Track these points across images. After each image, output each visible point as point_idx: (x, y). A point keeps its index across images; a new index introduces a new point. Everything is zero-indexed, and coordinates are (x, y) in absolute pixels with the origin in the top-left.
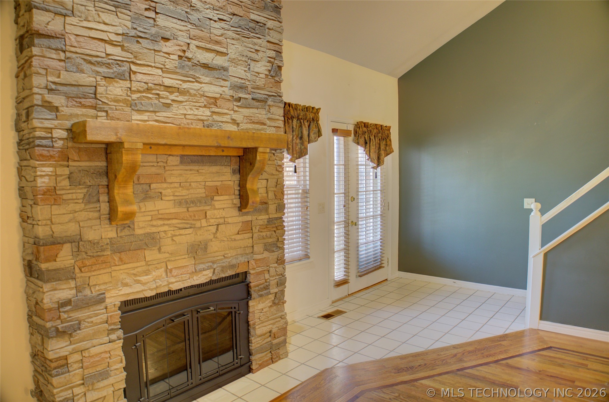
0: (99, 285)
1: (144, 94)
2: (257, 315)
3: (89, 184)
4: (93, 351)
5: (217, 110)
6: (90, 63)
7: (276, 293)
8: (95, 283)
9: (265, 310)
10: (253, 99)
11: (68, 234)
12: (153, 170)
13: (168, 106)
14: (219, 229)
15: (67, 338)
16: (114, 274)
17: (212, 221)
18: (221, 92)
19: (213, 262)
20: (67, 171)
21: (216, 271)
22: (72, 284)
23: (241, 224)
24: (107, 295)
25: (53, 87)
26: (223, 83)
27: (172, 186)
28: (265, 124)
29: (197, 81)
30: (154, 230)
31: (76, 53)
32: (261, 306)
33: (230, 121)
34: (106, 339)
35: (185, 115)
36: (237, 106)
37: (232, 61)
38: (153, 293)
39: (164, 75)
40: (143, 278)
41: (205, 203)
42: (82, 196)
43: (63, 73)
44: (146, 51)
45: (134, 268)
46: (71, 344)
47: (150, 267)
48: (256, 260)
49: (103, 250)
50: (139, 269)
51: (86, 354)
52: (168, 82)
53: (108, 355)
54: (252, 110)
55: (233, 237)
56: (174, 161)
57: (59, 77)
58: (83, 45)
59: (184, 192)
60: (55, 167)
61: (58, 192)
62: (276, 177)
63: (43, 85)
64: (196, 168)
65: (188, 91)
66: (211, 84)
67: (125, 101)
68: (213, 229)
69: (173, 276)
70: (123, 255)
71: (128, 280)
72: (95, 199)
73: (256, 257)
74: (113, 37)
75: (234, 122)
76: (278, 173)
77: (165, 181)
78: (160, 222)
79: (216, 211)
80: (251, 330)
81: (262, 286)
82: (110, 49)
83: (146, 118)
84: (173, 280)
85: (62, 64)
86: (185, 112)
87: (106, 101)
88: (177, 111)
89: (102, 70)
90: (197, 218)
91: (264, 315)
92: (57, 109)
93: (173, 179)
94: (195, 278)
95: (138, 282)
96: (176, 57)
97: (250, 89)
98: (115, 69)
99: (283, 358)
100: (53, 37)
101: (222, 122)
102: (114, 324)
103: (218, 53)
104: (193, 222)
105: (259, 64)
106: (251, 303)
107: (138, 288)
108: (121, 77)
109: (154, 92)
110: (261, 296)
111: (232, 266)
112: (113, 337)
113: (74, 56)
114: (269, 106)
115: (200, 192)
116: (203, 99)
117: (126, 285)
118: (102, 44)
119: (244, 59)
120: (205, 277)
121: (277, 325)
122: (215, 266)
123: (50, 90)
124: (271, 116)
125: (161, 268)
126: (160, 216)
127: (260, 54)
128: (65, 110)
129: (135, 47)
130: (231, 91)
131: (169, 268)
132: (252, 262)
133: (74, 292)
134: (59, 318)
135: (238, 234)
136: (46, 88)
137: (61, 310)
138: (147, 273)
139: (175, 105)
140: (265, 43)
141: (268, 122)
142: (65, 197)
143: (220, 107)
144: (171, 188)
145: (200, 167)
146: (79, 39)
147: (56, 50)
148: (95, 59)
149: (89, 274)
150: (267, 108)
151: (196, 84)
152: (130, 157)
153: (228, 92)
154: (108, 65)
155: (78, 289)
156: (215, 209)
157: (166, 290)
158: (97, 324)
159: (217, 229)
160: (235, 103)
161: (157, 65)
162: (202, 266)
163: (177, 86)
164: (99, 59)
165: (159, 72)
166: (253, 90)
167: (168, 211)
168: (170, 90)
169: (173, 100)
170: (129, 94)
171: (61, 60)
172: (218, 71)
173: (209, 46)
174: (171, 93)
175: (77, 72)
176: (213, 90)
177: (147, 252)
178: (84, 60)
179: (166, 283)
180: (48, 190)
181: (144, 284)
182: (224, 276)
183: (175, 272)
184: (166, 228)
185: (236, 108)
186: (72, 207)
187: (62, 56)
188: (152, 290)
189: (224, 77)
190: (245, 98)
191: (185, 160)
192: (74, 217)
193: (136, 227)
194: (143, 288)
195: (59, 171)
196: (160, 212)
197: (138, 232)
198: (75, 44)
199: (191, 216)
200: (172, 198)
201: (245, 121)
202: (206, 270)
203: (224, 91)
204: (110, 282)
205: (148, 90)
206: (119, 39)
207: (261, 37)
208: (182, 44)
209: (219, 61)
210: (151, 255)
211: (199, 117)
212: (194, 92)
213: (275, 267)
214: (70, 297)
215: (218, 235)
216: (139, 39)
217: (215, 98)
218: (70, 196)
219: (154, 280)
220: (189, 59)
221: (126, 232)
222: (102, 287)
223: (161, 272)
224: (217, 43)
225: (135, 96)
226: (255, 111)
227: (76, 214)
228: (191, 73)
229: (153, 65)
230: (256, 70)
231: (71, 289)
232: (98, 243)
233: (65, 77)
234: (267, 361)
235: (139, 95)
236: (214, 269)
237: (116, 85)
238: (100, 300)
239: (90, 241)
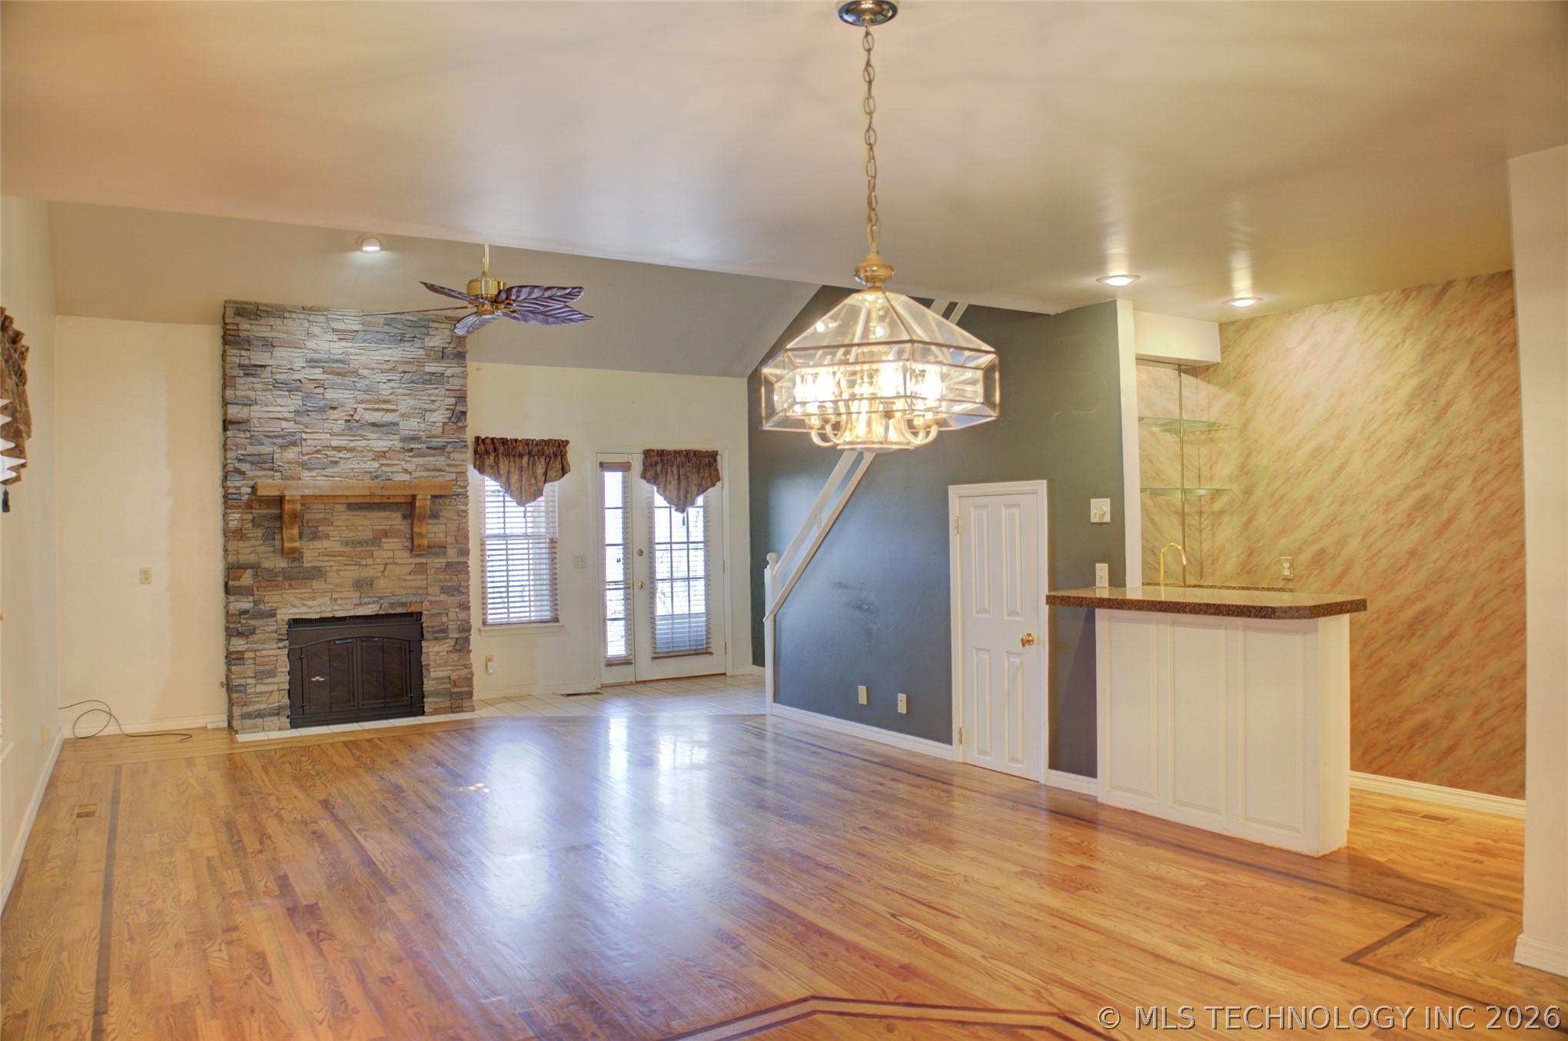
0: (272, 603)
1: (314, 456)
2: (432, 658)
3: (267, 526)
4: (264, 653)
5: (385, 462)
6: (269, 437)
7: (457, 639)
8: (268, 601)
9: (441, 654)
10: (427, 448)
11: (250, 562)
12: (321, 516)
13: (336, 463)
14: (387, 569)
15: (244, 638)
16: (284, 596)
17: (379, 560)
18: (390, 446)
19: (380, 598)
20: (250, 517)
21: (383, 607)
22: (251, 599)
23: (413, 565)
24: (278, 612)
25: (242, 457)
26: (392, 437)
27: (340, 528)
28: (443, 471)
29: (364, 439)
30: (320, 564)
31: (258, 431)
32: (437, 649)
33: (401, 470)
34: (275, 646)
35: (353, 469)
36: (409, 456)
37: (402, 415)
38: (318, 616)
39: (332, 438)
40: (310, 603)
41: (373, 544)
42: (261, 535)
43: (249, 447)
44: (315, 421)
45: (301, 593)
46: (247, 643)
47: (316, 595)
48: (431, 602)
49: (277, 577)
50: (306, 595)
51: (258, 654)
52: (335, 443)
53: (275, 658)
54: (426, 459)
55: (403, 577)
56: (343, 508)
57: (245, 450)
58: (263, 424)
59: (351, 534)
60: (242, 513)
61: (244, 532)
62: (457, 522)
63: (235, 457)
64: (363, 513)
65: (355, 449)
66: (380, 439)
67: (297, 463)
68: (381, 568)
69: (337, 605)
70: (293, 582)
71: (296, 602)
72: (272, 537)
73: (429, 598)
74: (287, 415)
75: (406, 471)
76: (460, 518)
77: (332, 525)
78: (326, 558)
79: (384, 552)
80: (425, 673)
81: (437, 628)
82: (284, 424)
83: (315, 474)
84: (337, 608)
85: (248, 441)
86: (353, 467)
87: (281, 464)
88: (344, 467)
89: (279, 441)
90: (362, 556)
91: (440, 659)
92: (244, 473)
93: (341, 523)
94: (360, 609)
95: (305, 605)
96: (343, 422)
97: (424, 438)
98: (288, 439)
99: (466, 711)
100: (241, 423)
101: (392, 472)
102: (283, 635)
103: (387, 411)
104: (358, 560)
105: (435, 414)
106: (424, 644)
107: (304, 610)
108: (294, 444)
109: (322, 452)
110: (436, 639)
111: (403, 604)
112: (281, 645)
113: (256, 434)
114: (448, 452)
115: (368, 534)
116: (370, 454)
117: (294, 606)
118: (279, 421)
119: (417, 411)
120: (370, 610)
121: (458, 673)
122: (382, 601)
123: (240, 460)
124: (450, 462)
125: (327, 596)
126: (327, 553)
127: (437, 404)
128: (250, 474)
129: (305, 420)
130: (402, 444)
131: (334, 597)
132: (426, 604)
133: (252, 605)
134: (240, 622)
135: (410, 574)
136: (237, 458)
137: (242, 616)
138: (313, 598)
139: (342, 461)
140: (443, 392)
141: (447, 468)
142: (248, 535)
143: (389, 459)
144: (338, 531)
145: (367, 513)
146: (260, 421)
147: (244, 431)
148: (273, 434)
149: (264, 593)
150: (446, 454)
151: (364, 441)
152: (291, 506)
153: (398, 444)
154: (283, 437)
155: (256, 603)
156: (383, 550)
157: (331, 615)
158: (268, 632)
159: (385, 568)
160: (406, 454)
161: (326, 430)
162: (367, 600)
163: (344, 446)
164: (275, 434)
165: (328, 436)
166: (428, 440)
167: (333, 550)
168: (338, 449)
169: (340, 458)
170: (300, 456)
171: (247, 438)
172: (387, 427)
173: (376, 406)
174: (339, 451)
175: (259, 445)
176: (381, 445)
177: (314, 582)
178: (265, 436)
179: (329, 609)
180: (237, 530)
181: (310, 607)
182: (392, 612)
183: (339, 602)
184: (332, 563)
185: (409, 459)
186: (253, 542)
187: (248, 435)
188: (317, 613)
189: (393, 432)
190: (418, 448)
191: (351, 507)
192: (255, 550)
193: (304, 560)
194: (308, 610)
195: (245, 517)
196: (328, 550)
197: (306, 565)
198: (258, 425)
199: (356, 555)
200: (338, 539)
201: (419, 469)
202: (372, 603)
203: (393, 445)
204: (281, 602)
205: (318, 452)
206: (292, 415)
207: (438, 386)
208: (349, 409)
209: (389, 417)
210: (317, 584)
211: (367, 470)
212: (361, 449)
213: (456, 612)
214: (248, 608)
215: (386, 573)
216: (309, 413)
217: (385, 452)
218: (252, 535)
219: (320, 605)
220: (357, 421)
221: (296, 564)
222: (274, 605)
223: (326, 599)
224: (386, 402)
225: (305, 458)
226: (432, 459)
227: (256, 548)
228: (359, 432)
229: (321, 431)
230: (432, 419)
231: (250, 602)
232: (272, 571)
233: (250, 450)
234: (444, 708)
235: (309, 457)
236: (382, 604)
237: (290, 451)
238: (272, 614)
239: (266, 569)
